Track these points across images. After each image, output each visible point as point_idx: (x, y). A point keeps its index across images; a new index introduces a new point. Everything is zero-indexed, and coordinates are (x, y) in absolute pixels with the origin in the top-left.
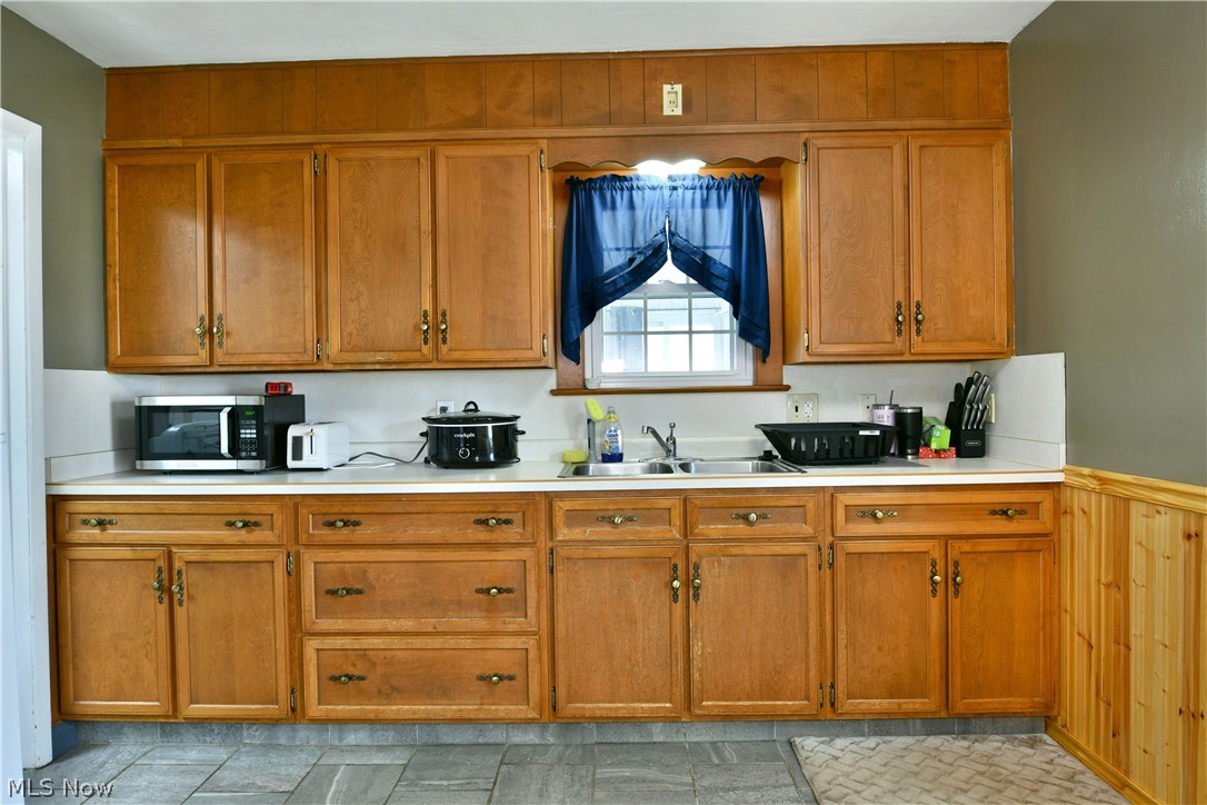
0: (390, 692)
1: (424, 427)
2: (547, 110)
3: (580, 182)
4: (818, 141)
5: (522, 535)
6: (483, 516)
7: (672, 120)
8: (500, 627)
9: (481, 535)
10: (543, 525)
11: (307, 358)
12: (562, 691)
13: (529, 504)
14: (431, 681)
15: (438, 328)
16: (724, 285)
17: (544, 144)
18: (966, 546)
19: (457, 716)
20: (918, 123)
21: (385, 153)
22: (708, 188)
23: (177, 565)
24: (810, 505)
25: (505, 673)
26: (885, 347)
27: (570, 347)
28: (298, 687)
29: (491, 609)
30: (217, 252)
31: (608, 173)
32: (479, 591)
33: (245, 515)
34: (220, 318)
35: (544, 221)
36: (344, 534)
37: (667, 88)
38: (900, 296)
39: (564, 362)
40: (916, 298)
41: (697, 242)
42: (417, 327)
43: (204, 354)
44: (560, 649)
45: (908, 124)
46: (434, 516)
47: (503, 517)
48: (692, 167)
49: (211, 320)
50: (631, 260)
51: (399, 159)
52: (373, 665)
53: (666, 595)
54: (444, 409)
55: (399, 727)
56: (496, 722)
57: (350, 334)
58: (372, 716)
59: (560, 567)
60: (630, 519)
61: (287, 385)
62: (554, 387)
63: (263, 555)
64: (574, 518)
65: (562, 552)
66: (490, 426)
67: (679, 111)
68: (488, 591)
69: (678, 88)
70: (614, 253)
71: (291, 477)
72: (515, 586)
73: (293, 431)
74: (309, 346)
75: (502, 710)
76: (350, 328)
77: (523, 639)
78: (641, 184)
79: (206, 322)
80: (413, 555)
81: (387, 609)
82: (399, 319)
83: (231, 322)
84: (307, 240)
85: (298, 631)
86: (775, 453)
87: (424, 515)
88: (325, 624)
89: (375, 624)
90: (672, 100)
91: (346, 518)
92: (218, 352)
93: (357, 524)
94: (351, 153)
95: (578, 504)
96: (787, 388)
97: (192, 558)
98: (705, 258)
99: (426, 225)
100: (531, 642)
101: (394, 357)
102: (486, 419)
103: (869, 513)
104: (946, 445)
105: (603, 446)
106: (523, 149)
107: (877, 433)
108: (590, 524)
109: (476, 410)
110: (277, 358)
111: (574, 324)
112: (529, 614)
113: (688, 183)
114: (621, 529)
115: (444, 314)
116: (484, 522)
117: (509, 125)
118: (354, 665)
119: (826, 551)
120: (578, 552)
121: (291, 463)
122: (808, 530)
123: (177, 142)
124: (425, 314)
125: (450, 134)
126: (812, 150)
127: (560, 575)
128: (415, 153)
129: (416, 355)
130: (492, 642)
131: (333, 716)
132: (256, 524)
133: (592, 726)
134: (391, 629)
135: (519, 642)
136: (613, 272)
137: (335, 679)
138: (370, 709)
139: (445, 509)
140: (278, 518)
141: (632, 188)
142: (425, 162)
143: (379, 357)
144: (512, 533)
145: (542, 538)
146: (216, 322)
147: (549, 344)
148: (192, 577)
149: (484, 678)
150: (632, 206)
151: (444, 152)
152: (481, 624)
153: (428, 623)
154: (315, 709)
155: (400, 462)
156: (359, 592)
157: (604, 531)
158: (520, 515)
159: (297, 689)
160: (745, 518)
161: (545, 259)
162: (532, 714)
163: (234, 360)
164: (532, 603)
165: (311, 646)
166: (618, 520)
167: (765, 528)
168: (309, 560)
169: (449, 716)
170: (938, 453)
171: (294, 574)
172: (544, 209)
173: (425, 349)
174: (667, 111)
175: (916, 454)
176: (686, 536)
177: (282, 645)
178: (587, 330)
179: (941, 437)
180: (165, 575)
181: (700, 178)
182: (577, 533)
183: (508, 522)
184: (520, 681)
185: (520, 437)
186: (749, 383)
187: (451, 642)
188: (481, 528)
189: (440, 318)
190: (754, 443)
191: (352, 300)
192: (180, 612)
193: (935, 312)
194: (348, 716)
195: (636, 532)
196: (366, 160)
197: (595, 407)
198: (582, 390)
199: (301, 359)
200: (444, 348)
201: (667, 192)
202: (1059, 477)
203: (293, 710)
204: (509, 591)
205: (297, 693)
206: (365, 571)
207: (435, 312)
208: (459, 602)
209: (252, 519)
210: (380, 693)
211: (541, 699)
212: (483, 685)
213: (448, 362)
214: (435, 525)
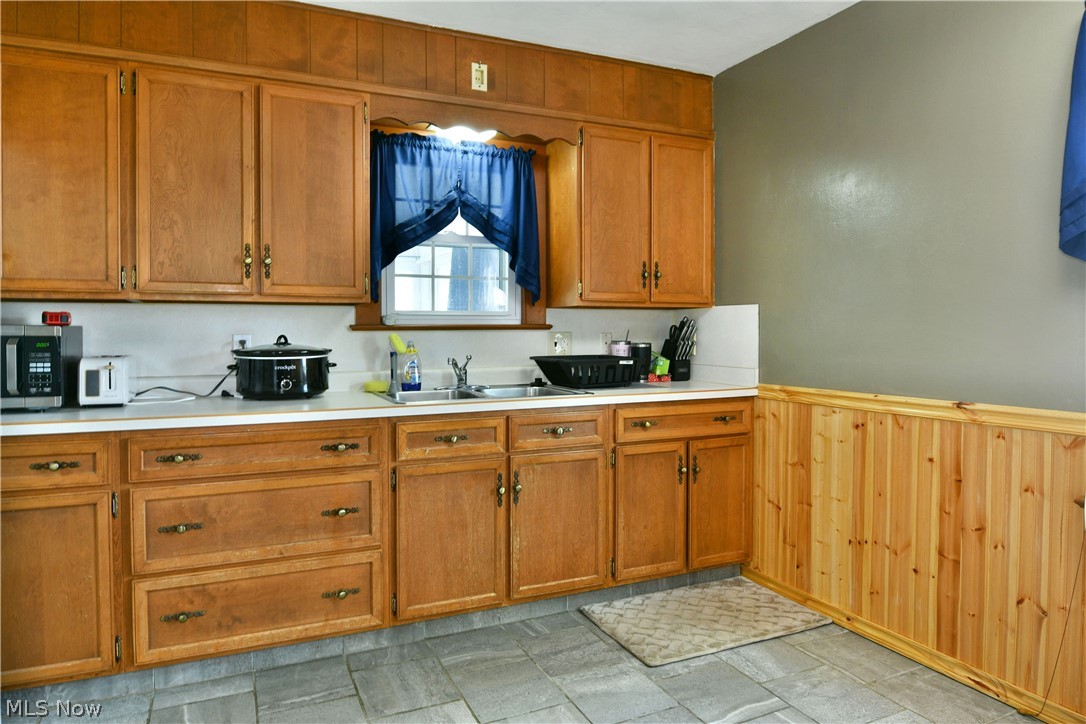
0: (233, 621)
1: (233, 360)
2: (370, 66)
3: (384, 136)
4: (591, 130)
5: (368, 458)
6: (330, 443)
7: (478, 94)
8: (346, 546)
9: (330, 460)
10: (387, 448)
12: (402, 597)
13: (375, 429)
14: (276, 604)
15: (261, 263)
16: (506, 239)
17: (367, 98)
18: (701, 445)
19: (303, 635)
20: (658, 126)
21: (205, 82)
22: (493, 156)
24: (600, 420)
25: (350, 587)
26: (634, 297)
28: (123, 634)
29: (337, 530)
31: (409, 132)
32: (326, 514)
33: (60, 456)
35: (367, 169)
36: (181, 469)
37: (475, 66)
38: (645, 258)
40: (655, 260)
41: (484, 201)
42: (238, 260)
44: (401, 558)
45: (651, 126)
46: (281, 445)
47: (350, 442)
48: (489, 135)
50: (429, 212)
51: (219, 90)
52: (213, 598)
53: (491, 501)
54: (243, 343)
55: (231, 659)
56: (333, 636)
57: (162, 264)
58: (212, 651)
59: (403, 485)
61: (66, 316)
62: (353, 323)
63: (84, 497)
64: (415, 440)
65: (404, 471)
66: (304, 359)
67: (484, 88)
68: (336, 513)
69: (484, 68)
70: (413, 204)
71: (83, 414)
72: (360, 505)
73: (84, 366)
74: (113, 273)
75: (347, 622)
76: (162, 257)
77: (368, 553)
78: (437, 144)
80: (258, 484)
81: (230, 540)
82: (218, 250)
83: (10, 243)
85: (126, 574)
87: (272, 445)
88: (158, 565)
89: (217, 558)
90: (479, 77)
91: (184, 452)
93: (195, 457)
94: (165, 76)
95: (419, 427)
96: (549, 327)
98: (491, 215)
99: (249, 160)
100: (374, 556)
101: (214, 289)
102: (299, 352)
103: (640, 424)
104: (666, 372)
105: (403, 376)
106: (349, 100)
107: (627, 363)
108: (429, 444)
109: (286, 343)
110: (72, 286)
111: (378, 265)
112: (374, 530)
113: (477, 149)
114: (456, 446)
115: (267, 249)
116: (334, 448)
117: (333, 75)
118: (192, 602)
119: (610, 455)
120: (418, 470)
121: (83, 399)
122: (597, 439)
124: (247, 248)
125: (275, 74)
126: (586, 136)
127: (402, 492)
128: (239, 86)
129: (236, 289)
130: (337, 560)
131: (166, 657)
132: (74, 465)
133: (422, 625)
134: (235, 560)
135: (363, 557)
136: (414, 220)
137: (171, 619)
138: (210, 644)
139: (293, 438)
140: (102, 458)
141: (429, 148)
142: (249, 98)
144: (359, 457)
145: (385, 459)
147: (368, 283)
149: (332, 595)
150: (429, 163)
151: (270, 91)
152: (327, 544)
153: (274, 549)
154: (145, 654)
155: (199, 397)
156: (198, 527)
157: (441, 449)
158: (366, 439)
159: (122, 637)
160: (554, 432)
162: (375, 622)
163: (14, 287)
164: (376, 520)
165: (141, 589)
166: (453, 439)
167: (569, 440)
168: (139, 500)
169: (294, 637)
170: (660, 377)
171: (121, 516)
172: (367, 158)
173: (247, 282)
174: (475, 86)
175: (646, 379)
176: (507, 450)
177: (105, 593)
178: (383, 271)
179: (663, 366)
181: (486, 146)
182: (418, 453)
183: (354, 447)
184: (364, 593)
185: (331, 369)
186: (518, 322)
187: (298, 565)
188: (328, 454)
189: (263, 253)
191: (163, 228)
193: (666, 270)
194: (185, 655)
195: (469, 449)
196: (183, 86)
197: (395, 340)
198: (378, 325)
199: (100, 286)
200: (267, 283)
201: (459, 155)
202: (755, 392)
203: (118, 658)
204: (354, 510)
205: (122, 642)
206: (205, 505)
207: (258, 248)
208: (305, 527)
209: (68, 460)
210: (220, 625)
211: (384, 608)
212: (329, 603)
213: (271, 295)
214: (281, 454)
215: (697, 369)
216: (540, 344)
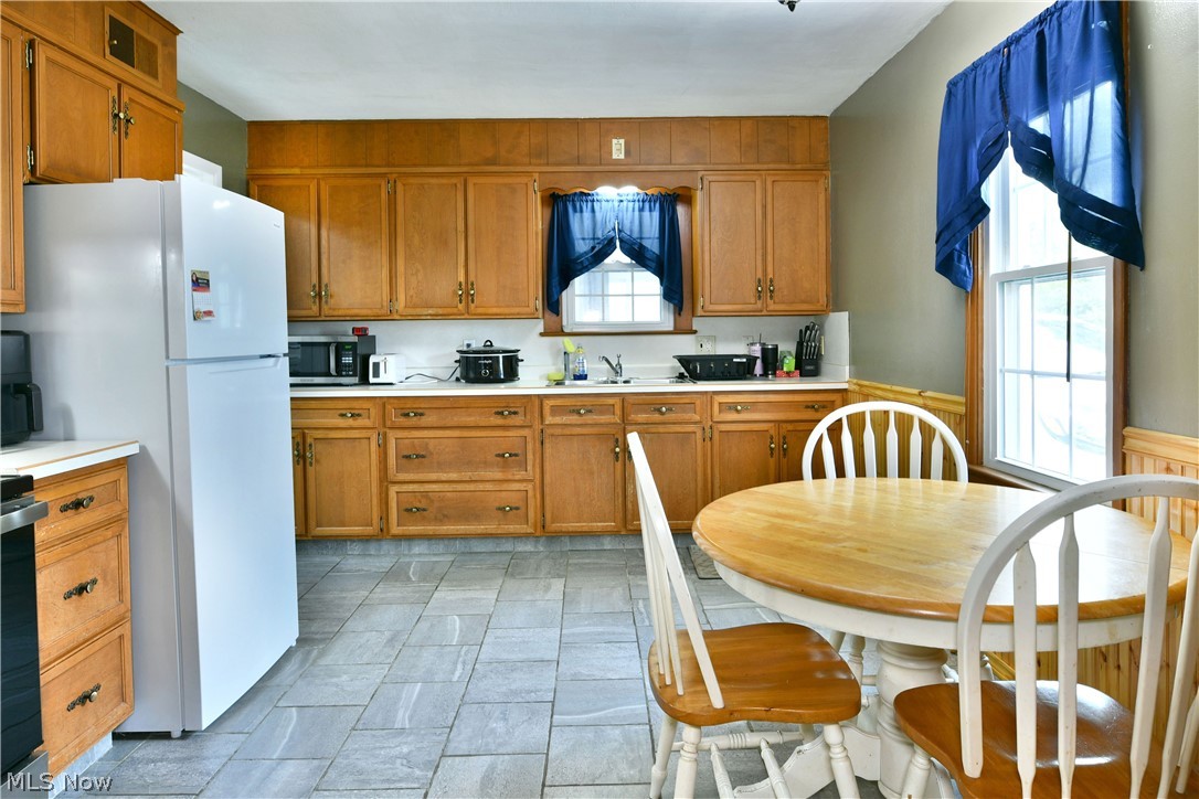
0: (443, 517)
1: (458, 357)
2: (540, 154)
3: (559, 196)
4: (710, 177)
5: (524, 421)
6: (500, 410)
7: (618, 162)
8: (510, 477)
9: (499, 421)
10: (537, 415)
11: (383, 312)
12: (548, 516)
13: (528, 402)
14: (468, 512)
15: (468, 293)
16: (653, 265)
17: (536, 176)
18: (790, 427)
19: (484, 532)
20: (772, 166)
21: (434, 181)
22: (643, 201)
23: (309, 440)
24: (698, 402)
25: (514, 505)
26: (750, 307)
27: (553, 305)
28: (384, 516)
29: (505, 466)
30: (324, 242)
31: (578, 191)
32: (498, 455)
33: (352, 409)
34: (326, 286)
35: (537, 225)
36: (414, 421)
37: (614, 141)
38: (760, 275)
39: (549, 315)
40: (770, 276)
41: (636, 235)
42: (455, 293)
43: (315, 308)
44: (547, 490)
45: (765, 167)
46: (470, 410)
47: (512, 410)
48: (631, 191)
49: (320, 287)
50: (593, 248)
51: (443, 184)
52: (432, 501)
53: (611, 457)
54: (469, 345)
55: (446, 542)
56: (508, 536)
57: (412, 297)
58: (433, 533)
59: (547, 441)
60: (590, 411)
61: (366, 329)
62: (542, 331)
63: (364, 434)
64: (556, 410)
65: (548, 431)
66: (501, 356)
67: (622, 156)
68: (503, 455)
69: (622, 141)
70: (581, 241)
71: (371, 387)
72: (519, 452)
73: (373, 359)
74: (385, 304)
75: (512, 528)
76: (412, 292)
77: (525, 484)
78: (599, 198)
79: (317, 288)
80: (456, 433)
81: (441, 467)
82: (443, 287)
83: (334, 288)
84: (383, 236)
85: (385, 481)
86: (686, 374)
87: (464, 409)
88: (402, 477)
89: (433, 476)
90: (618, 149)
91: (415, 411)
92: (325, 307)
93: (421, 415)
94: (412, 180)
95: (559, 403)
96: (695, 332)
97: (319, 436)
98: (641, 246)
99: (461, 227)
100: (529, 487)
101: (440, 311)
102: (498, 352)
103: (733, 407)
104: (793, 369)
105: (574, 369)
106: (524, 180)
107: (745, 360)
108: (566, 414)
109: (492, 345)
110: (364, 312)
111: (555, 290)
112: (528, 469)
113: (631, 198)
114: (583, 417)
115: (472, 284)
116: (501, 413)
117: (515, 164)
118: (421, 502)
119: (708, 430)
120: (558, 431)
121: (372, 380)
122: (697, 418)
123: (297, 171)
124: (460, 284)
125: (476, 169)
126: (706, 183)
127: (547, 445)
128: (454, 180)
129: (455, 310)
130: (505, 486)
131: (407, 533)
132: (359, 415)
133: (567, 540)
134: (444, 479)
135: (521, 486)
136: (582, 255)
137: (409, 510)
138: (430, 529)
139: (477, 405)
140: (373, 412)
141: (593, 201)
142: (460, 187)
143: (430, 312)
144: (518, 420)
145: (536, 422)
146: (323, 288)
147: (539, 304)
148: (319, 447)
149: (502, 509)
150: (593, 210)
151: (472, 181)
152: (498, 475)
153: (467, 475)
154: (395, 530)
155: (440, 380)
156: (423, 457)
157: (574, 419)
158: (523, 409)
159: (384, 517)
160: (659, 411)
161: (537, 250)
162: (530, 530)
163: (336, 313)
164: (530, 463)
165: (393, 490)
166: (582, 411)
167: (671, 417)
168: (392, 436)
169: (479, 532)
170: (788, 374)
171: (383, 448)
172: (536, 217)
173: (460, 306)
174: (615, 156)
175: (774, 374)
176: (623, 421)
177: (375, 490)
178: (564, 293)
179: (789, 364)
180: (301, 447)
181: (638, 194)
182: (558, 420)
183: (515, 413)
184: (523, 510)
185: (520, 363)
186: (671, 329)
187: (481, 487)
188: (499, 417)
189: (470, 287)
190: (673, 368)
191: (412, 275)
192: (310, 470)
193: (782, 284)
194: (416, 533)
195: (594, 419)
196: (422, 184)
197: (569, 343)
198: (561, 332)
199: (380, 312)
200: (472, 306)
201: (616, 204)
202: (845, 386)
203: (381, 530)
204: (516, 455)
205: (384, 520)
206: (427, 444)
207: (467, 282)
208: (485, 463)
209: (356, 412)
210: (436, 519)
211: (536, 521)
212: (500, 513)
213: (475, 315)
214: (470, 415)
215: (825, 367)
216: (688, 346)
